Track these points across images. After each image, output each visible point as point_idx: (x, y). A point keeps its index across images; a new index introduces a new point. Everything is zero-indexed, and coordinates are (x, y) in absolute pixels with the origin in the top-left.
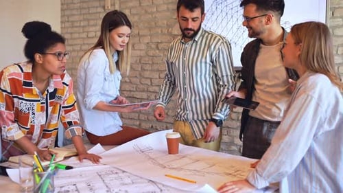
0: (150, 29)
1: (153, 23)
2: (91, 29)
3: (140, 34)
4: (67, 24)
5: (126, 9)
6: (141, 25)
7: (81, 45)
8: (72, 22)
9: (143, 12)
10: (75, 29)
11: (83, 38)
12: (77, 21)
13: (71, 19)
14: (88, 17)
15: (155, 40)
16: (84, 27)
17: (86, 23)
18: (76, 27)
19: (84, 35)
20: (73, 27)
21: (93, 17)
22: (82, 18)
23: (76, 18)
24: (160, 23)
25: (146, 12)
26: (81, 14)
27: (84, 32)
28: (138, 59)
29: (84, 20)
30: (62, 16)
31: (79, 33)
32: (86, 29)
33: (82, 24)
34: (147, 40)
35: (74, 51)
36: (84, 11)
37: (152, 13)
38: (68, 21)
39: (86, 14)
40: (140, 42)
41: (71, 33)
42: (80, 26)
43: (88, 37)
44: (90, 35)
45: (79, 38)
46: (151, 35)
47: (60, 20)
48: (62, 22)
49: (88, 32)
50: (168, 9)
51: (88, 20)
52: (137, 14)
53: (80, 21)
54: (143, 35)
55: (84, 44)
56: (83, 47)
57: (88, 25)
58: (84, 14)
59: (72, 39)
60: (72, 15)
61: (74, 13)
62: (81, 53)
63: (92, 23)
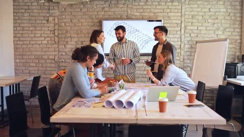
0: (77, 34)
1: (80, 32)
2: (38, 32)
4: (18, 28)
5: (62, 22)
6: (72, 32)
7: (30, 41)
8: (23, 27)
9: (73, 25)
10: (25, 31)
11: (32, 37)
12: (26, 27)
13: (22, 25)
14: (36, 25)
15: (81, 40)
16: (32, 30)
17: (33, 28)
19: (33, 35)
20: (23, 30)
21: (39, 25)
22: (30, 25)
23: (26, 25)
24: (83, 32)
25: (75, 25)
26: (29, 23)
27: (32, 33)
28: (70, 49)
29: (32, 27)
31: (28, 34)
32: (34, 32)
34: (76, 40)
35: (24, 44)
37: (78, 26)
39: (33, 23)
40: (71, 41)
41: (22, 34)
43: (35, 37)
45: (28, 37)
46: (78, 37)
48: (14, 27)
49: (35, 34)
50: (88, 25)
51: (35, 27)
52: (69, 26)
53: (29, 27)
54: (73, 37)
55: (32, 40)
56: (32, 42)
57: (36, 30)
58: (32, 23)
59: (23, 37)
60: (22, 23)
61: (24, 21)
62: (30, 46)
63: (38, 28)
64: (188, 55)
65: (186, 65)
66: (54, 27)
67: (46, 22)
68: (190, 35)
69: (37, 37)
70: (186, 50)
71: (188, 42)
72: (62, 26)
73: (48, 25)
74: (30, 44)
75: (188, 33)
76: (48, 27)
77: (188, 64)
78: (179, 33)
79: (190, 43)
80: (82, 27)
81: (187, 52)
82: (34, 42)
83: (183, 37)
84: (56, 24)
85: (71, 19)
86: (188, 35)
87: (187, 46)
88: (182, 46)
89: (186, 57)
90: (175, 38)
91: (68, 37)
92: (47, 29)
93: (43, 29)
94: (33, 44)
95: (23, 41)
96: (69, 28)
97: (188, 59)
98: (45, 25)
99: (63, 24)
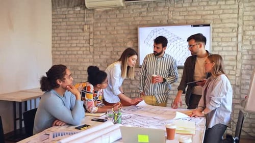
0: (113, 43)
1: (115, 41)
2: (74, 42)
3: (107, 46)
4: (56, 38)
5: (97, 31)
6: (107, 41)
7: (66, 51)
8: (60, 37)
9: (109, 33)
11: (68, 47)
12: (63, 37)
13: (60, 35)
14: (72, 34)
15: (116, 50)
16: (68, 40)
17: (69, 38)
18: (63, 40)
19: (69, 45)
20: (60, 40)
21: (75, 35)
22: (67, 35)
23: (63, 35)
24: (119, 40)
25: (110, 33)
26: (66, 33)
27: (68, 43)
28: (105, 60)
29: (69, 36)
30: (53, 33)
31: (65, 44)
33: (67, 39)
34: (111, 49)
35: (61, 54)
36: (68, 31)
37: (114, 34)
38: (57, 36)
39: (70, 33)
40: (106, 51)
41: (59, 44)
42: (66, 40)
43: (71, 47)
45: (65, 47)
46: (114, 47)
47: (51, 35)
48: (53, 37)
49: (71, 43)
50: (124, 33)
51: (72, 36)
52: (104, 35)
53: (66, 37)
55: (69, 51)
56: (68, 53)
57: (72, 39)
58: (68, 33)
59: (60, 47)
60: (60, 33)
61: (62, 31)
62: (67, 56)
63: (74, 38)
64: (248, 69)
65: (244, 82)
66: (90, 36)
67: (82, 31)
68: (251, 42)
69: (74, 47)
70: (244, 62)
71: (248, 52)
72: (96, 35)
73: (83, 34)
74: (66, 54)
75: (247, 40)
76: (84, 36)
77: (247, 81)
78: (235, 40)
79: (250, 53)
80: (118, 36)
81: (246, 65)
82: (70, 52)
83: (240, 45)
84: (91, 33)
85: (106, 27)
86: (248, 43)
87: (245, 57)
88: (239, 57)
89: (244, 72)
90: (229, 46)
91: (103, 47)
92: (82, 38)
93: (79, 38)
94: (69, 55)
95: (60, 51)
96: (104, 37)
97: (247, 74)
98: (81, 34)
99: (98, 33)
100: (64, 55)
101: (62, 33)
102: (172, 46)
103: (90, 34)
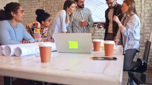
0: (59, 9)
1: (60, 7)
2: (33, 9)
3: (55, 11)
6: (55, 7)
7: (28, 15)
8: (24, 6)
10: (25, 9)
11: (29, 13)
12: (26, 6)
14: (32, 4)
16: (29, 8)
18: (26, 8)
19: (30, 11)
21: (34, 4)
22: (28, 4)
23: (26, 4)
25: (57, 2)
27: (29, 10)
29: (29, 5)
31: (27, 10)
32: (31, 9)
33: (29, 7)
37: (59, 3)
39: (30, 3)
40: (54, 14)
42: (28, 8)
43: (31, 12)
44: (32, 11)
45: (27, 12)
49: (31, 10)
52: (53, 3)
54: (56, 11)
55: (29, 15)
56: (29, 16)
58: (29, 3)
60: (24, 3)
61: (25, 2)
62: (28, 19)
63: (33, 6)
64: (148, 23)
65: (146, 31)
66: (43, 4)
67: (38, 1)
68: (150, 5)
70: (146, 18)
71: (148, 11)
72: (48, 4)
73: (39, 3)
74: (28, 17)
75: (148, 3)
76: (39, 5)
77: (148, 31)
78: (140, 3)
81: (147, 20)
82: (31, 16)
83: (143, 7)
86: (148, 5)
87: (147, 15)
88: (142, 14)
89: (146, 25)
91: (52, 12)
93: (36, 6)
94: (30, 18)
96: (53, 5)
97: (148, 26)
98: (37, 3)
99: (49, 2)
100: (27, 18)
101: (25, 3)
102: (98, 8)
103: (43, 3)
